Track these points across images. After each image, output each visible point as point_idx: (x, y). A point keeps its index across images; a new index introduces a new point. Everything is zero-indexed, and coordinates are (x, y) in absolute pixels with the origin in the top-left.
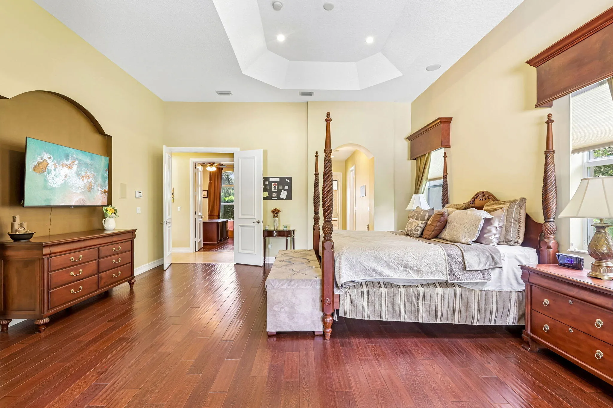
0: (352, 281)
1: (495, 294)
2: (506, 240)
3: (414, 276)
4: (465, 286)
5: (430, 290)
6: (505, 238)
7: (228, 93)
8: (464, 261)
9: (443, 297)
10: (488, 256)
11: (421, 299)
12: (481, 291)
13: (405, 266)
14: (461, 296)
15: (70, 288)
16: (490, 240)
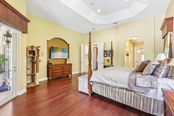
0: (96, 81)
1: (152, 100)
2: (171, 76)
3: (114, 84)
4: (137, 93)
5: (121, 90)
6: (170, 75)
7: (94, 29)
8: (136, 82)
9: (126, 94)
10: (149, 82)
11: (117, 92)
12: (144, 96)
13: (111, 80)
14: (134, 96)
15: (57, 74)
16: (157, 75)
